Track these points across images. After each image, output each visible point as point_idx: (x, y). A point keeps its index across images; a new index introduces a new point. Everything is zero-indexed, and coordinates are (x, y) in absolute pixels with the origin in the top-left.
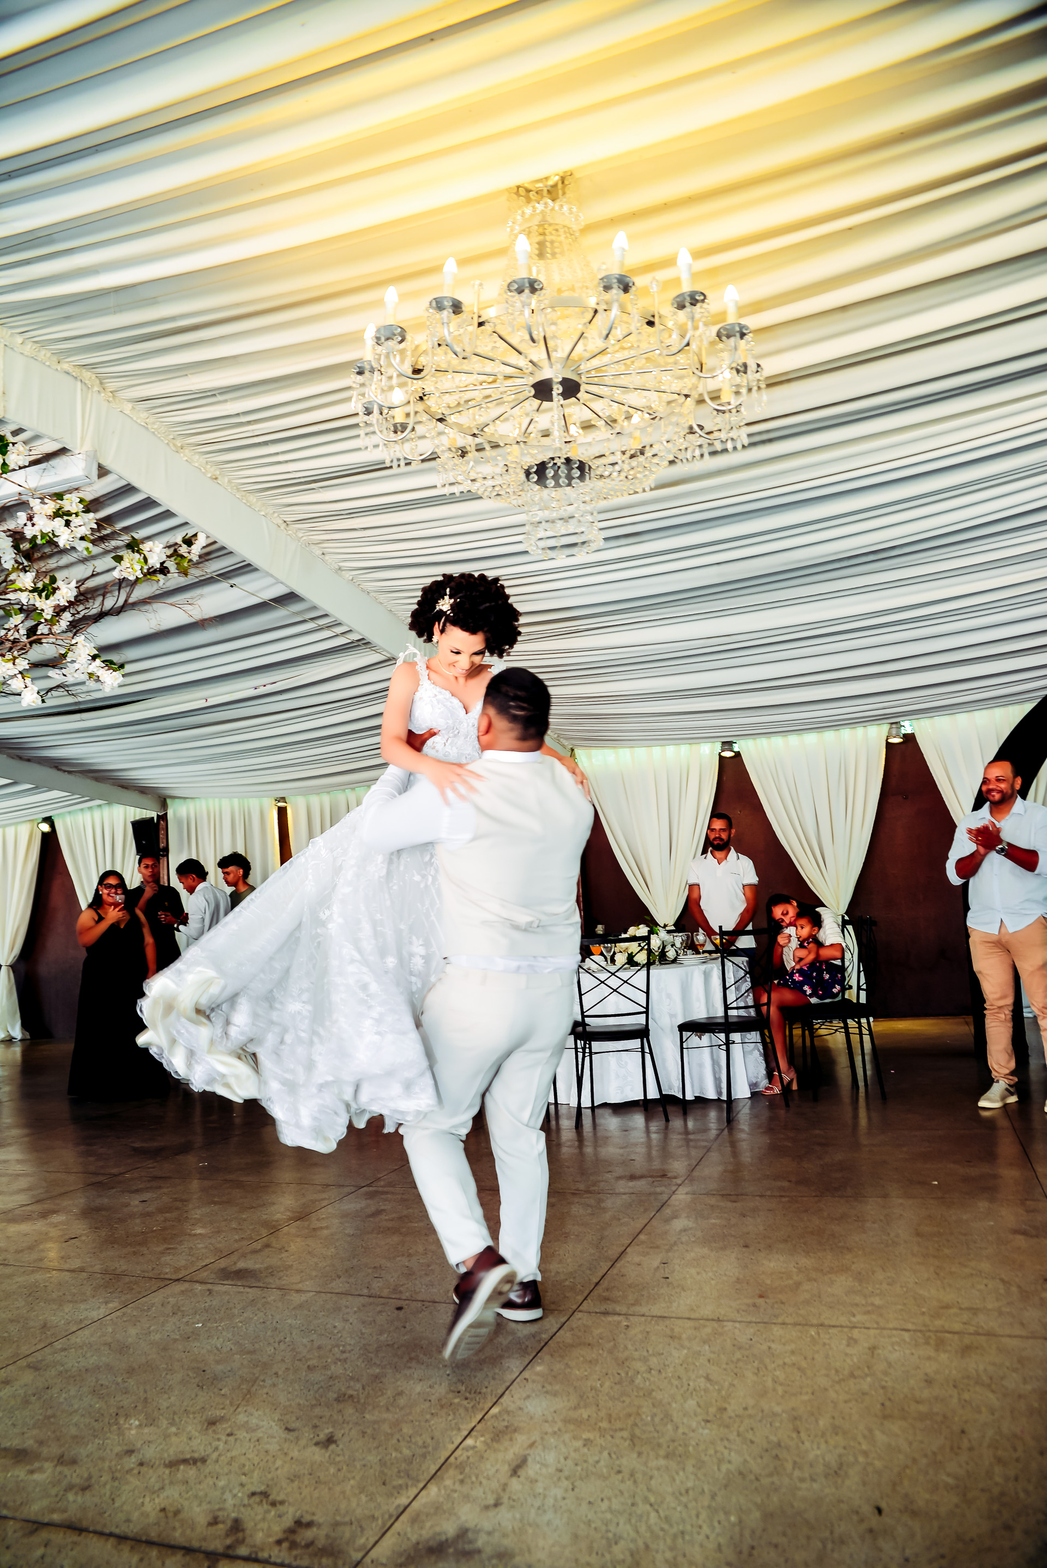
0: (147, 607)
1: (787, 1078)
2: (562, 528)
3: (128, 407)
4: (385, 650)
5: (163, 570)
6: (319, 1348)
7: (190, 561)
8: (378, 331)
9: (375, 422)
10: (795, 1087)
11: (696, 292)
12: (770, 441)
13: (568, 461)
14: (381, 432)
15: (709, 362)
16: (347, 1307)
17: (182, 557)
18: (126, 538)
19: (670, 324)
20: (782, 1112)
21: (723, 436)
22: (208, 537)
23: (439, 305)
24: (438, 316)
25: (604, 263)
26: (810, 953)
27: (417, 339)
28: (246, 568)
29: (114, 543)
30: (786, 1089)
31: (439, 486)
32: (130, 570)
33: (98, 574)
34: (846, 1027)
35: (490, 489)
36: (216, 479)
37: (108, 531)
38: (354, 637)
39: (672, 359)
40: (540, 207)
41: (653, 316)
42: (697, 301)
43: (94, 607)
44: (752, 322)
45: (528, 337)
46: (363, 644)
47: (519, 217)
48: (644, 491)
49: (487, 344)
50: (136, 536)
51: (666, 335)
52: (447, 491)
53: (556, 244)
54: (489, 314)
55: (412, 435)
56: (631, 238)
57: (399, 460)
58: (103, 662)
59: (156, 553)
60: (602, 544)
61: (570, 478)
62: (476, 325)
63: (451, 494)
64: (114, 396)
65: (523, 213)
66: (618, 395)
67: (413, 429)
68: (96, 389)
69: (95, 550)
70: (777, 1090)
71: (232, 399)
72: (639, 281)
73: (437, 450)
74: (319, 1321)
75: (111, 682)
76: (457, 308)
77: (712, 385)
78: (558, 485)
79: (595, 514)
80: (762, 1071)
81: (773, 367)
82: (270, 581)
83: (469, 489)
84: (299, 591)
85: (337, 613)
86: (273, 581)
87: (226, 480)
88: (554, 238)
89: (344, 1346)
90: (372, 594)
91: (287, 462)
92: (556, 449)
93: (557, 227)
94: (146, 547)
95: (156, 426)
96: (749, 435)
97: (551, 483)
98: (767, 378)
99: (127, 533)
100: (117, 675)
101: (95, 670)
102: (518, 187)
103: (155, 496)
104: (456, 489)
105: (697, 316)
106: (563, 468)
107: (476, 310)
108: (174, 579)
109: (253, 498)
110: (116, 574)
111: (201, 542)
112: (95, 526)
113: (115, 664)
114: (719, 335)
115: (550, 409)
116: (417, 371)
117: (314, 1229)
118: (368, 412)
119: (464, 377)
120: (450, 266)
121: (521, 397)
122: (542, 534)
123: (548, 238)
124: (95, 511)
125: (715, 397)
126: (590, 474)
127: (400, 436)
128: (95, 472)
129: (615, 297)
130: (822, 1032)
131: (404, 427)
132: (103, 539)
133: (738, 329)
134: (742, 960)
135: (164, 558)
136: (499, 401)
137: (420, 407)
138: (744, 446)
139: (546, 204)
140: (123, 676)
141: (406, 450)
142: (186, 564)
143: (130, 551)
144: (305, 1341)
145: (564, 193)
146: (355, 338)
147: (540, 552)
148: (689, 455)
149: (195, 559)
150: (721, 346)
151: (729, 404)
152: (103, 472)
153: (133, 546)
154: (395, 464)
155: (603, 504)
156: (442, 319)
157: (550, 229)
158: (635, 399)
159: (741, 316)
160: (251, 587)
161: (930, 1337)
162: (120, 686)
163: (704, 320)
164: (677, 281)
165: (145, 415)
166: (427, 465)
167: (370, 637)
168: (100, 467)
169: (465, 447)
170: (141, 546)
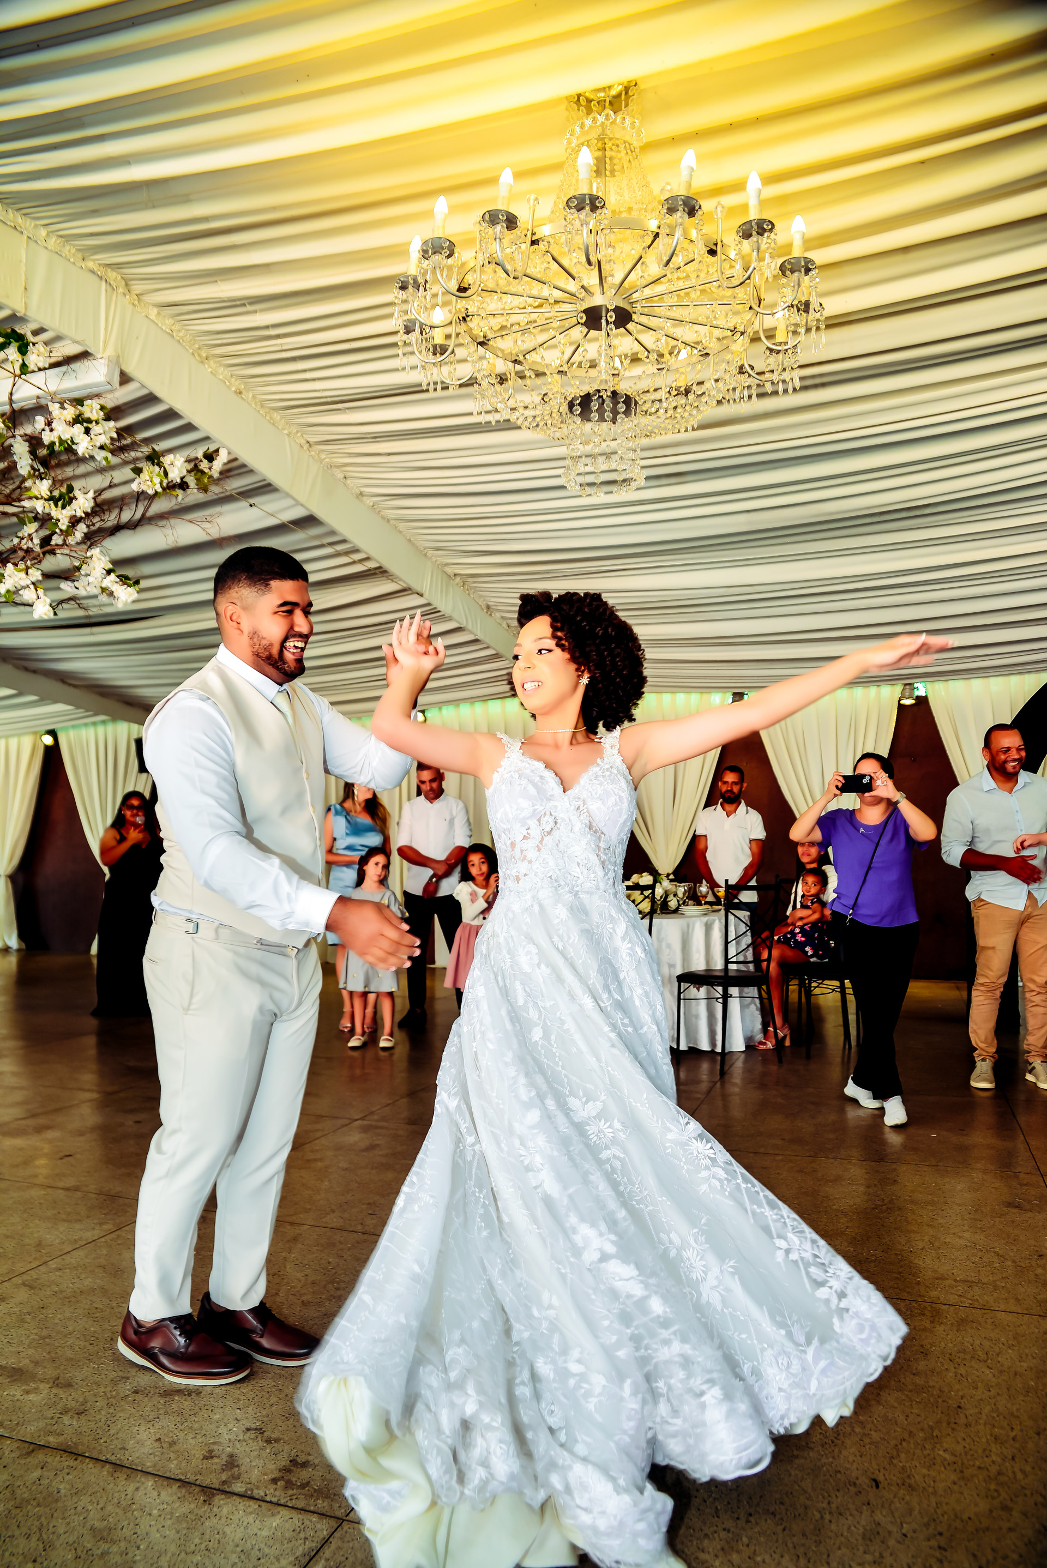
0: (164, 522)
1: (781, 1034)
2: (602, 464)
3: (153, 312)
4: (401, 580)
5: (183, 485)
6: (313, 1283)
7: (211, 477)
8: (425, 243)
9: (414, 341)
10: (787, 1043)
11: (765, 221)
12: (823, 385)
13: (614, 393)
14: (420, 352)
15: (768, 298)
16: (341, 1243)
17: (202, 472)
18: (146, 450)
19: (732, 255)
20: (774, 1068)
21: (775, 377)
22: (229, 453)
23: (492, 218)
24: (490, 231)
25: (668, 184)
26: (814, 912)
27: (465, 255)
28: (266, 488)
29: (133, 454)
30: (779, 1043)
31: (475, 413)
32: (149, 483)
33: (116, 485)
34: (842, 987)
35: (530, 420)
36: (240, 393)
37: (128, 441)
38: (371, 565)
39: (730, 292)
40: (601, 119)
41: (716, 244)
42: (765, 230)
43: (111, 519)
44: (819, 256)
45: (584, 259)
46: (380, 572)
47: (578, 129)
48: (686, 430)
49: (538, 264)
50: (157, 448)
51: (726, 265)
52: (483, 419)
53: (615, 161)
54: (544, 231)
55: (452, 358)
56: (700, 158)
57: (435, 383)
58: (118, 576)
59: (177, 467)
60: (643, 483)
61: (615, 413)
62: (529, 243)
63: (486, 423)
64: (139, 300)
65: (582, 124)
66: (669, 327)
67: (453, 352)
68: (121, 290)
69: (114, 460)
70: (770, 1045)
71: (262, 310)
72: (707, 205)
73: (476, 374)
74: (314, 1256)
75: (125, 597)
76: (511, 222)
77: (769, 322)
78: (602, 419)
79: (638, 450)
80: (758, 1026)
81: (835, 306)
82: (289, 502)
83: (507, 418)
84: (320, 514)
85: (357, 539)
86: (293, 502)
87: (251, 395)
88: (613, 154)
89: (338, 1283)
90: (392, 522)
91: (314, 380)
92: (601, 381)
93: (617, 142)
94: (167, 460)
95: (181, 334)
96: (801, 379)
97: (595, 416)
98: (827, 318)
99: (147, 445)
100: (131, 590)
101: (109, 585)
102: (579, 96)
103: (178, 406)
104: (493, 418)
105: (763, 247)
106: (608, 402)
107: (530, 228)
108: (194, 495)
109: (276, 416)
110: (134, 487)
111: (222, 458)
112: (115, 436)
113: (129, 579)
114: (782, 268)
115: (596, 339)
116: (463, 289)
117: (308, 1161)
118: (408, 331)
119: (508, 298)
120: (507, 177)
121: (567, 324)
122: (582, 469)
123: (608, 153)
124: (116, 420)
125: (770, 334)
126: (636, 409)
127: (439, 358)
128: (117, 379)
129: (680, 220)
130: (817, 991)
131: (443, 349)
132: (123, 449)
133: (803, 263)
134: (744, 915)
135: (185, 473)
136: (544, 327)
137: (462, 328)
138: (795, 390)
139: (607, 115)
140: (138, 592)
141: (444, 373)
142: (206, 481)
143: (149, 463)
144: (299, 1275)
145: (626, 106)
146: (399, 251)
147: (578, 488)
148: (737, 396)
149: (216, 475)
150: (784, 280)
151: (786, 343)
152: (125, 379)
153: (154, 458)
154: (431, 387)
155: (645, 442)
156: (495, 233)
157: (609, 145)
158: (687, 333)
159: (807, 249)
160: (270, 507)
161: (925, 1308)
162: (134, 602)
163: (770, 251)
164: (745, 207)
165: (169, 321)
166: (464, 390)
167: (387, 565)
168: (123, 374)
169: (505, 374)
170: (162, 459)
